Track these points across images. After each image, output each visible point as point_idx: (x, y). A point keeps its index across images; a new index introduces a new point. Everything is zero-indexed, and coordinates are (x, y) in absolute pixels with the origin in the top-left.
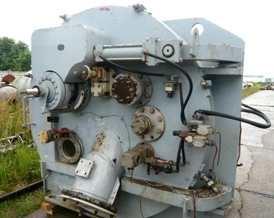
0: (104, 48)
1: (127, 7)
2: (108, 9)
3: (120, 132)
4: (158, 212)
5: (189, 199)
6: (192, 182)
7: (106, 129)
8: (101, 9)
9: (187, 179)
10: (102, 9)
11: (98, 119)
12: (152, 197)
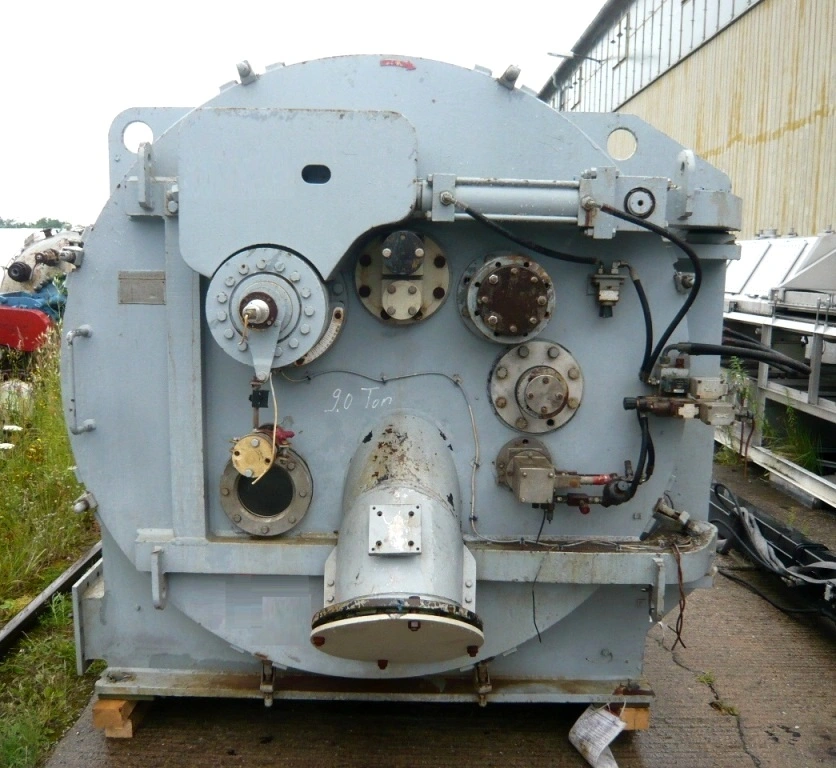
0: (458, 184)
1: (472, 68)
2: (408, 66)
3: (445, 421)
4: (558, 619)
5: (663, 558)
6: (648, 522)
7: (398, 414)
8: (384, 63)
9: (637, 517)
10: (387, 62)
11: (370, 389)
12: (565, 577)
